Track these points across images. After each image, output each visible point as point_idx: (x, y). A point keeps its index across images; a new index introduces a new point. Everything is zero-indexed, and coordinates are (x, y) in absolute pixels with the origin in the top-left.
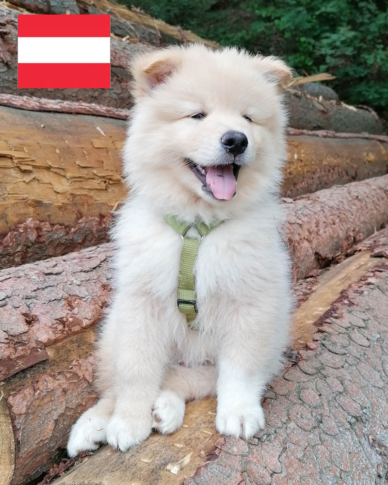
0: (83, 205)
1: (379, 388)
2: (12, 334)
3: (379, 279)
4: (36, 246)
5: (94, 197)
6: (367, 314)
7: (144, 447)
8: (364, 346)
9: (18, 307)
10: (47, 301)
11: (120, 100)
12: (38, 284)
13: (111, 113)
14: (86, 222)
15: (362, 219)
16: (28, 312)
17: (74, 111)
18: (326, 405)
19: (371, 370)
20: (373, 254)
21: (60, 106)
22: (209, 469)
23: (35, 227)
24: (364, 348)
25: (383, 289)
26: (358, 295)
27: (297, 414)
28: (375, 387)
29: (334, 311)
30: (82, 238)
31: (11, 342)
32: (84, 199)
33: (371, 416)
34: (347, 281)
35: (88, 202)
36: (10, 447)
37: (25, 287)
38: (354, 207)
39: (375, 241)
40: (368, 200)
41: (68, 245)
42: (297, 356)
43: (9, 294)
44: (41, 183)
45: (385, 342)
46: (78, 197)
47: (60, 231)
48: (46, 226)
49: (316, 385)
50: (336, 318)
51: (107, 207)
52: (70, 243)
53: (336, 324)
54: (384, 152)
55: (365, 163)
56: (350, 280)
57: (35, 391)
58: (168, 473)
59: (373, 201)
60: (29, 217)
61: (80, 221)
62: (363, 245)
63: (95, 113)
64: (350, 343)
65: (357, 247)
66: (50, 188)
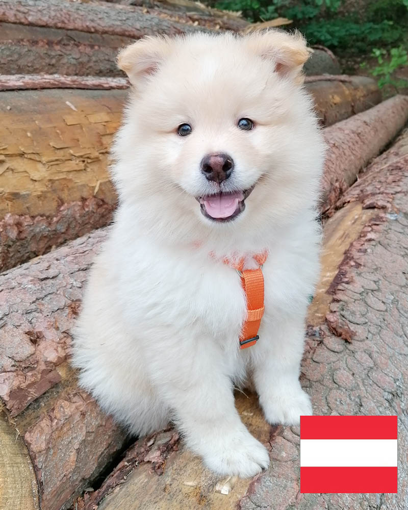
0: (63, 190)
1: (405, 355)
2: (19, 359)
3: (378, 233)
4: (18, 244)
5: (73, 179)
6: (376, 274)
7: (184, 467)
8: (381, 311)
9: (19, 326)
10: (49, 312)
11: (79, 65)
12: (35, 293)
13: (76, 83)
14: (68, 209)
15: (342, 167)
16: (31, 330)
17: (38, 86)
18: (361, 384)
19: (394, 336)
20: (364, 206)
21: (23, 82)
22: (263, 484)
23: (15, 223)
24: (382, 313)
25: (385, 244)
26: (362, 254)
27: (336, 400)
28: (401, 354)
29: (343, 275)
30: (65, 226)
31: (18, 369)
32: (63, 183)
33: (404, 388)
34: (347, 238)
35: (68, 186)
36: (32, 490)
37: (23, 300)
38: (333, 156)
39: (362, 191)
40: (344, 146)
41: (52, 236)
42: (320, 333)
43: (6, 311)
44: (16, 173)
45: (400, 303)
46: (57, 182)
47: (42, 223)
48: (27, 220)
49: (346, 363)
50: (347, 283)
51: (88, 188)
52: (53, 235)
53: (349, 290)
54: (347, 92)
55: (331, 106)
56: (349, 237)
57: (52, 421)
58: (218, 495)
59: (349, 147)
60: (8, 213)
61: (62, 208)
62: (351, 196)
63: (60, 85)
64: (367, 309)
65: (345, 198)
66: (26, 176)
